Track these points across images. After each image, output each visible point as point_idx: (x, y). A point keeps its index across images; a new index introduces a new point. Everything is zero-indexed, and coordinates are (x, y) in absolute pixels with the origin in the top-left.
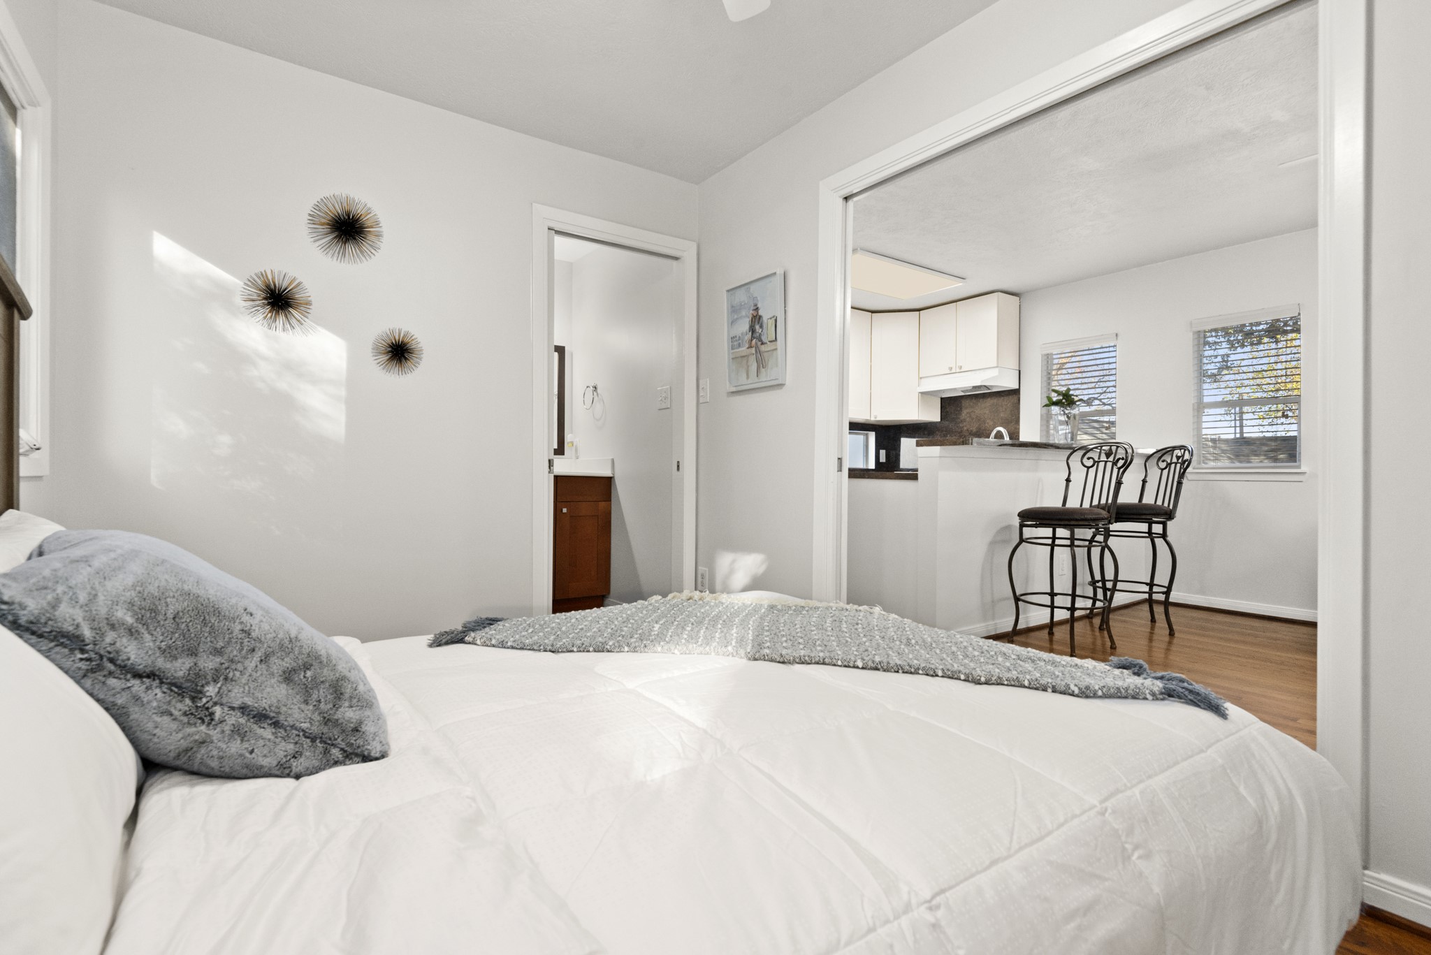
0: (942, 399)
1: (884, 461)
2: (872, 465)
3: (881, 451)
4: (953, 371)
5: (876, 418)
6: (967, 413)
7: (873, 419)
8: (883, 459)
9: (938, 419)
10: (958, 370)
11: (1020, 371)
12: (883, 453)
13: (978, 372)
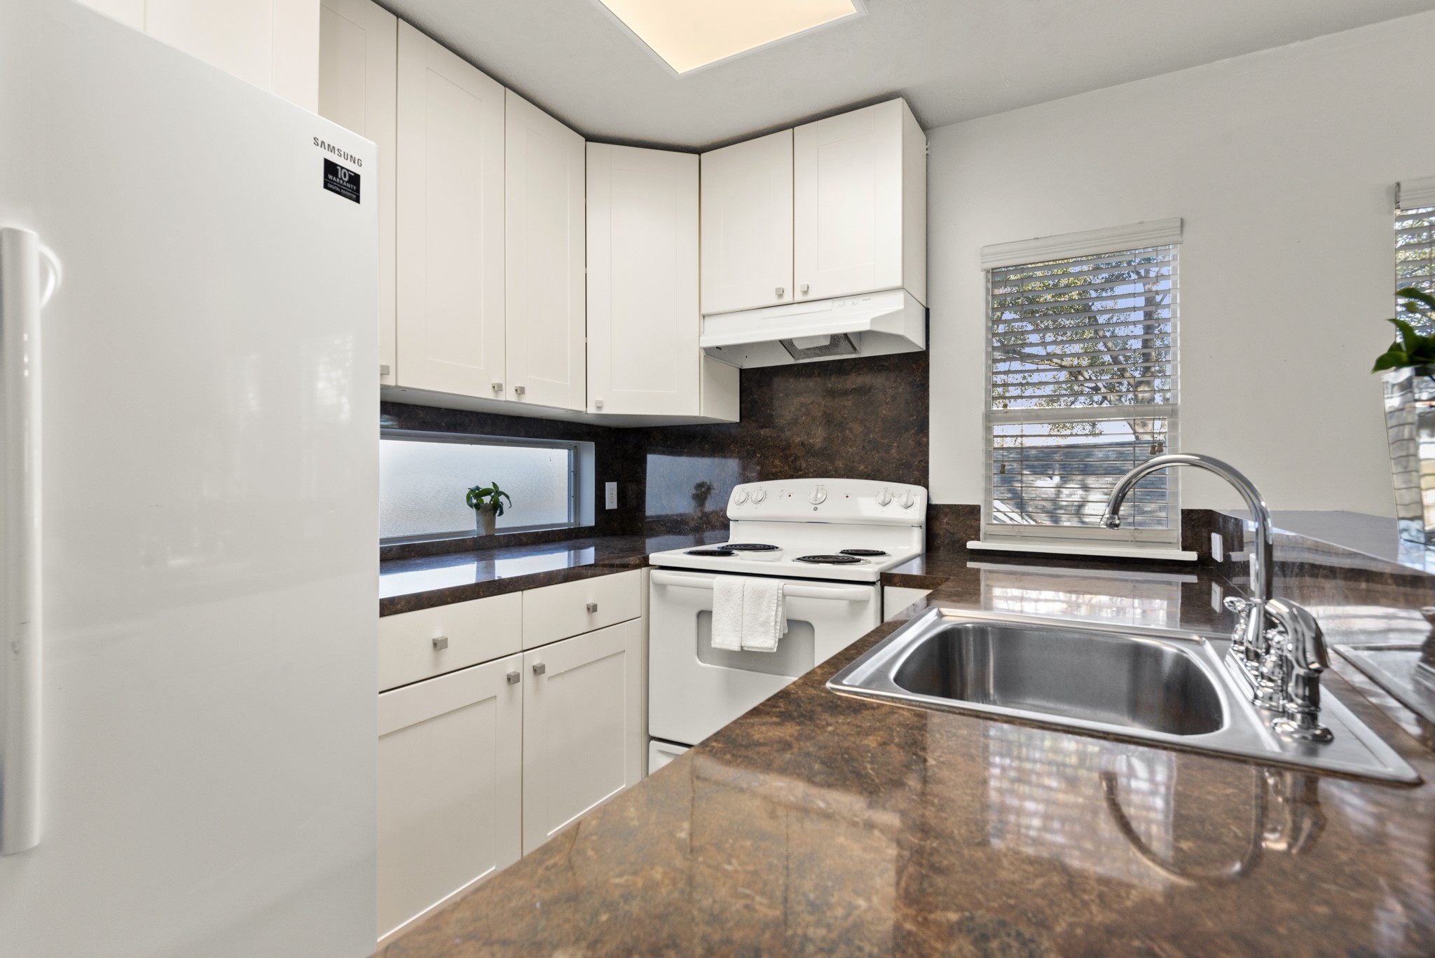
0: (742, 371)
1: (614, 506)
2: (588, 519)
3: (607, 484)
4: (787, 298)
5: (599, 408)
6: (802, 405)
7: (592, 410)
8: (611, 503)
9: (735, 418)
10: (799, 297)
11: (927, 310)
12: (611, 488)
13: (849, 302)
